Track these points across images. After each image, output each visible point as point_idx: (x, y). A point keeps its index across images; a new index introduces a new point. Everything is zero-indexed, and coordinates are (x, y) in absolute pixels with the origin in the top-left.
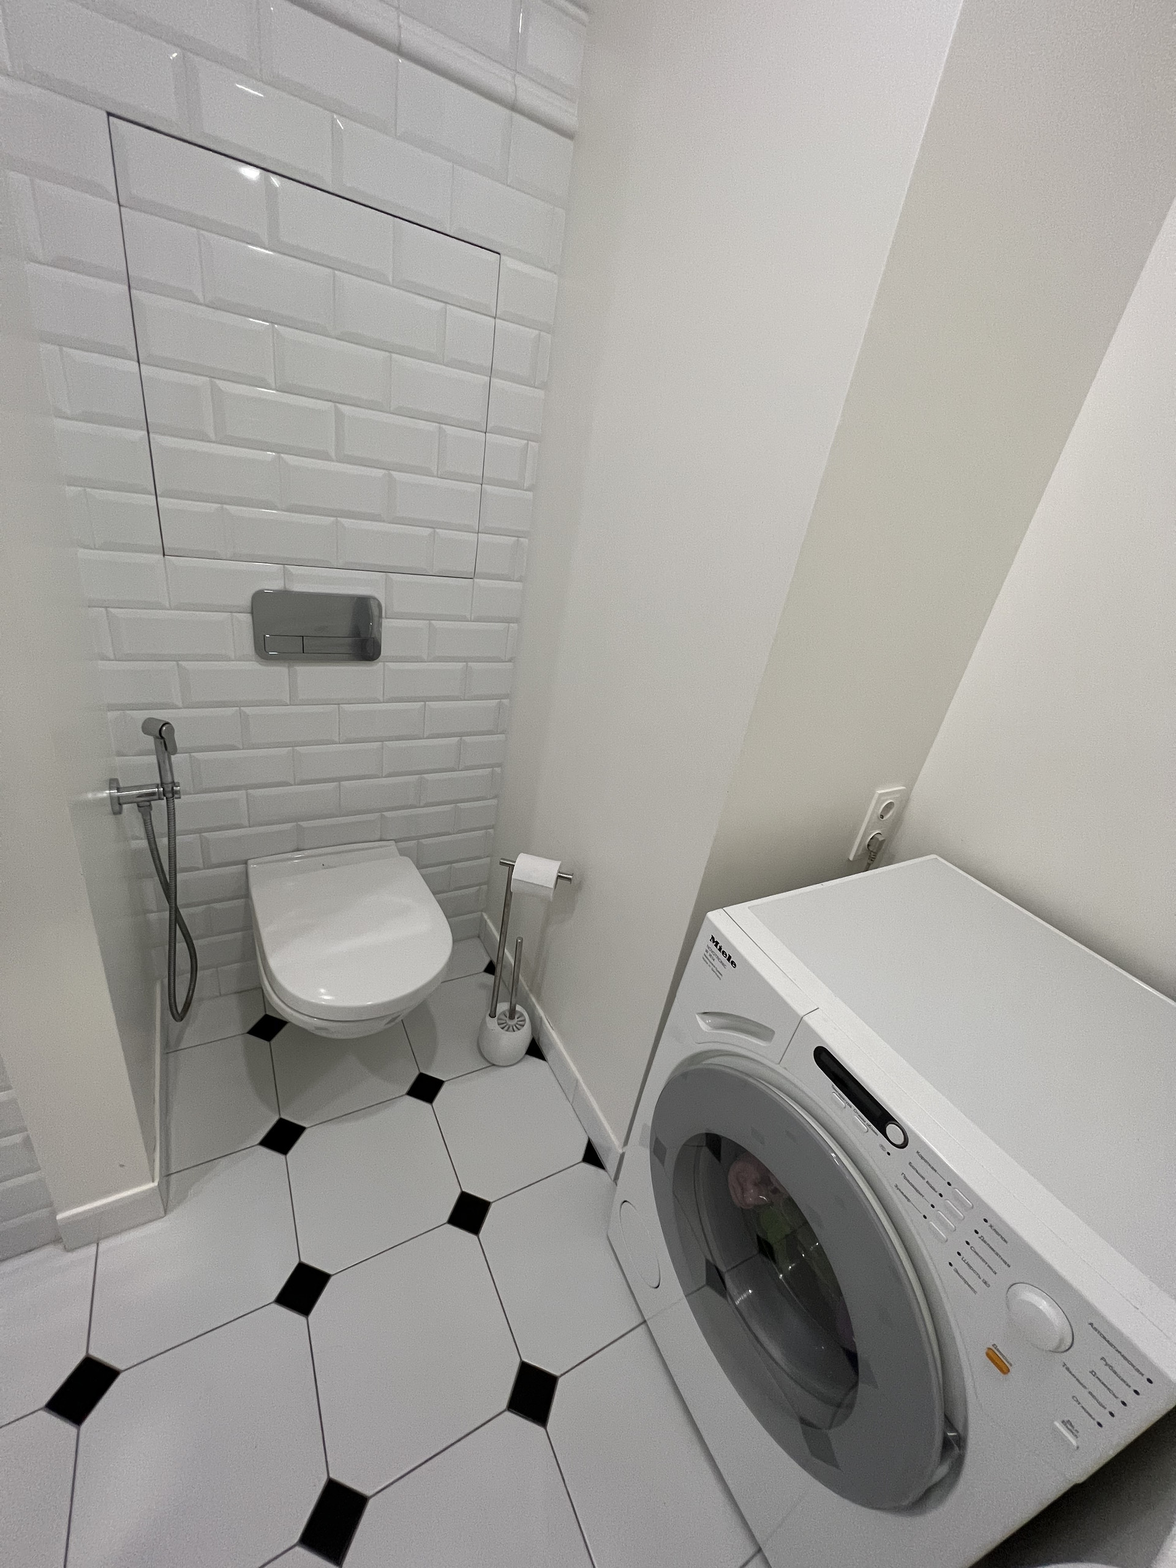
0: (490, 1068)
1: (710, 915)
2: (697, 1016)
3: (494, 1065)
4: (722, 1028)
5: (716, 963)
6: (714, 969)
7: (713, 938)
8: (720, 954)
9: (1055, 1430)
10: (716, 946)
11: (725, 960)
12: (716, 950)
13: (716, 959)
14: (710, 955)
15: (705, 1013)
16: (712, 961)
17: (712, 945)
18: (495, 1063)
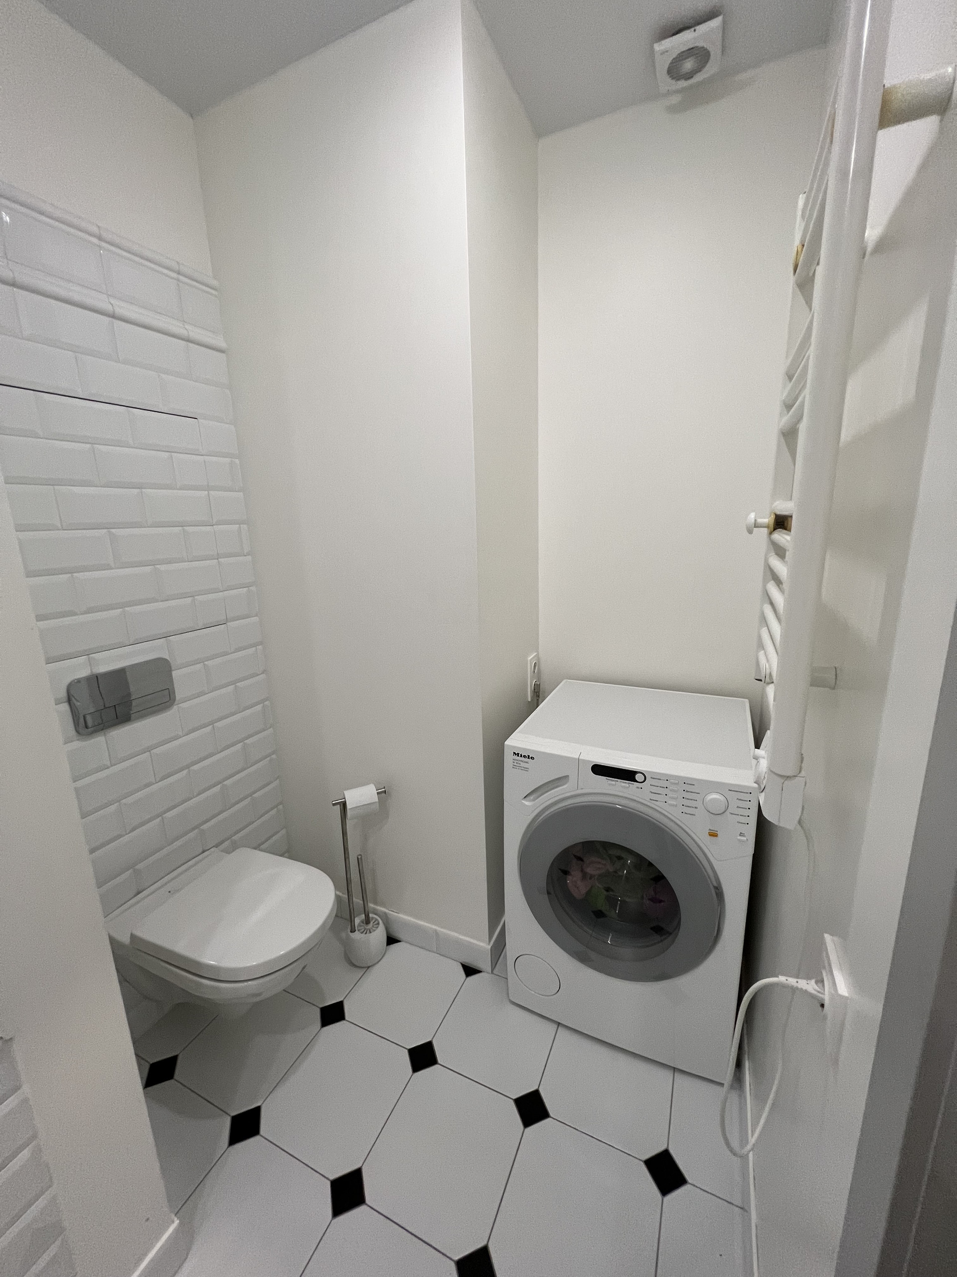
0: (368, 970)
1: (508, 742)
2: (523, 801)
3: (369, 967)
4: (539, 797)
5: (523, 764)
6: (522, 768)
7: (514, 753)
8: (523, 759)
9: (739, 840)
10: (518, 756)
11: (526, 760)
12: (519, 758)
13: (521, 763)
14: (517, 763)
15: (525, 797)
16: (519, 765)
17: (516, 757)
18: (369, 965)
